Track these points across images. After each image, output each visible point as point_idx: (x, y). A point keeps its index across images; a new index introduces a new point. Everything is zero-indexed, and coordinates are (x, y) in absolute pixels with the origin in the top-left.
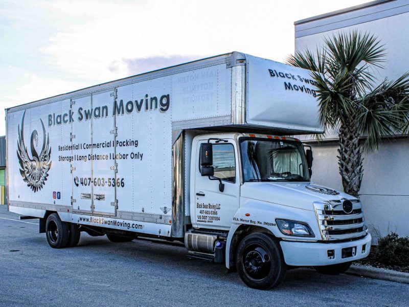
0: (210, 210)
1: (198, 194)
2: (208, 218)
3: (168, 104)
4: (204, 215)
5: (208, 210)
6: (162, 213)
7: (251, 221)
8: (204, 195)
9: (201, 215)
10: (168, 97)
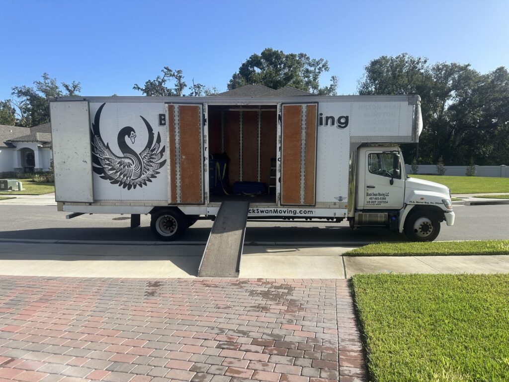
0: (380, 197)
1: (368, 187)
2: (377, 202)
3: (346, 123)
4: (374, 200)
5: (378, 197)
6: (337, 201)
7: (425, 202)
8: (374, 187)
9: (371, 200)
10: (347, 118)
